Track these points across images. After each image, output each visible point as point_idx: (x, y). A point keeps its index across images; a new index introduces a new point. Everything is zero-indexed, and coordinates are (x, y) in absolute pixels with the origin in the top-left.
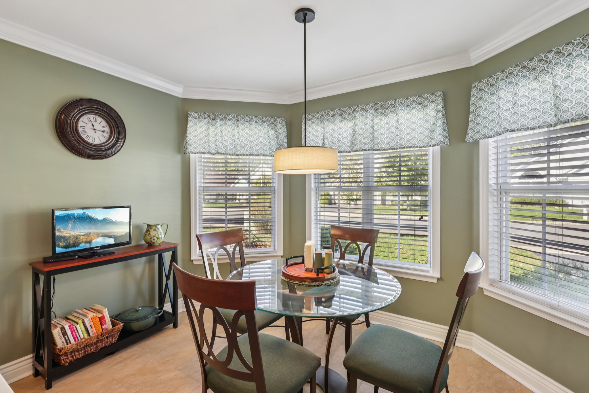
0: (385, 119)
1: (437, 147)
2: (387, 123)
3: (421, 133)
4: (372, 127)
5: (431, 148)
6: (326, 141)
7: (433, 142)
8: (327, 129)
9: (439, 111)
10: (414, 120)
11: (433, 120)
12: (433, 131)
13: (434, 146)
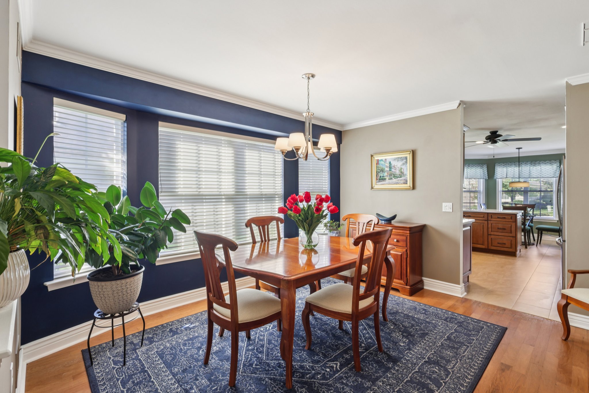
0: (535, 168)
1: (557, 178)
2: (536, 169)
3: (551, 173)
4: (530, 170)
5: (555, 178)
6: (508, 174)
7: (556, 176)
8: (508, 170)
9: (558, 166)
10: (548, 168)
11: (555, 169)
12: (555, 173)
13: (556, 177)
